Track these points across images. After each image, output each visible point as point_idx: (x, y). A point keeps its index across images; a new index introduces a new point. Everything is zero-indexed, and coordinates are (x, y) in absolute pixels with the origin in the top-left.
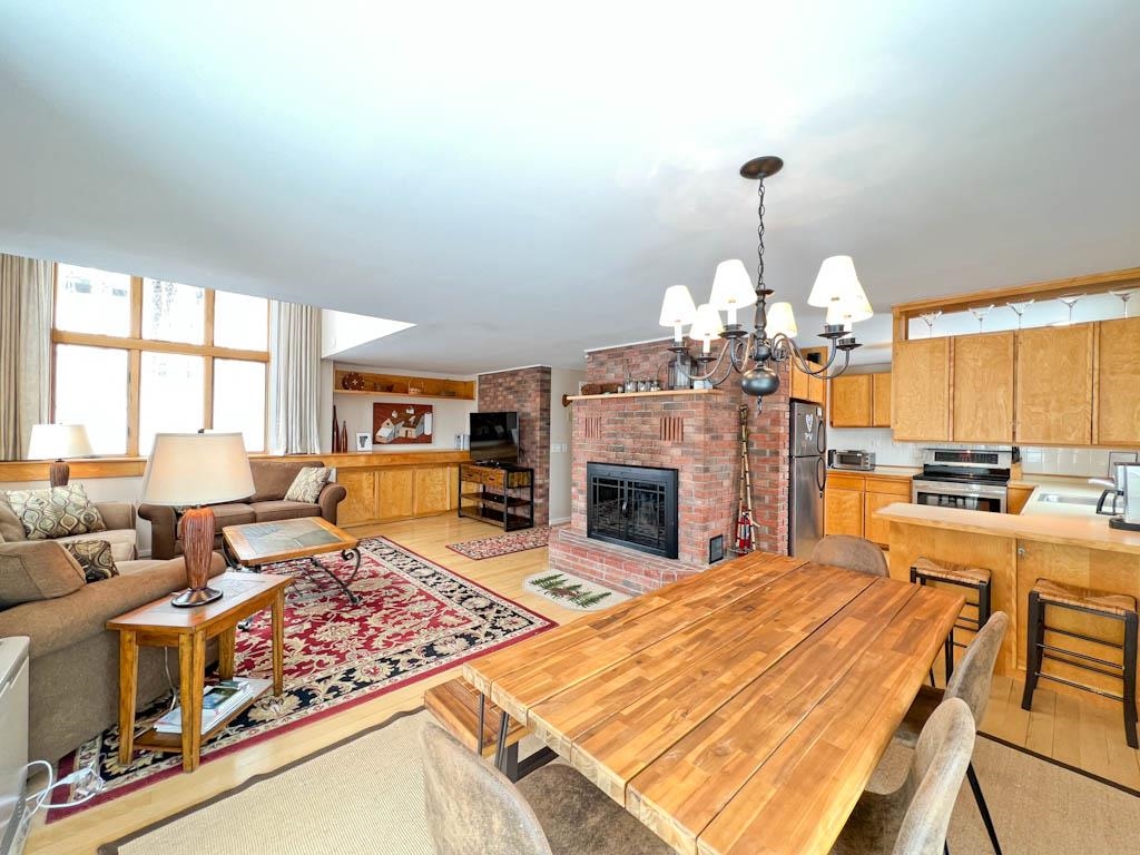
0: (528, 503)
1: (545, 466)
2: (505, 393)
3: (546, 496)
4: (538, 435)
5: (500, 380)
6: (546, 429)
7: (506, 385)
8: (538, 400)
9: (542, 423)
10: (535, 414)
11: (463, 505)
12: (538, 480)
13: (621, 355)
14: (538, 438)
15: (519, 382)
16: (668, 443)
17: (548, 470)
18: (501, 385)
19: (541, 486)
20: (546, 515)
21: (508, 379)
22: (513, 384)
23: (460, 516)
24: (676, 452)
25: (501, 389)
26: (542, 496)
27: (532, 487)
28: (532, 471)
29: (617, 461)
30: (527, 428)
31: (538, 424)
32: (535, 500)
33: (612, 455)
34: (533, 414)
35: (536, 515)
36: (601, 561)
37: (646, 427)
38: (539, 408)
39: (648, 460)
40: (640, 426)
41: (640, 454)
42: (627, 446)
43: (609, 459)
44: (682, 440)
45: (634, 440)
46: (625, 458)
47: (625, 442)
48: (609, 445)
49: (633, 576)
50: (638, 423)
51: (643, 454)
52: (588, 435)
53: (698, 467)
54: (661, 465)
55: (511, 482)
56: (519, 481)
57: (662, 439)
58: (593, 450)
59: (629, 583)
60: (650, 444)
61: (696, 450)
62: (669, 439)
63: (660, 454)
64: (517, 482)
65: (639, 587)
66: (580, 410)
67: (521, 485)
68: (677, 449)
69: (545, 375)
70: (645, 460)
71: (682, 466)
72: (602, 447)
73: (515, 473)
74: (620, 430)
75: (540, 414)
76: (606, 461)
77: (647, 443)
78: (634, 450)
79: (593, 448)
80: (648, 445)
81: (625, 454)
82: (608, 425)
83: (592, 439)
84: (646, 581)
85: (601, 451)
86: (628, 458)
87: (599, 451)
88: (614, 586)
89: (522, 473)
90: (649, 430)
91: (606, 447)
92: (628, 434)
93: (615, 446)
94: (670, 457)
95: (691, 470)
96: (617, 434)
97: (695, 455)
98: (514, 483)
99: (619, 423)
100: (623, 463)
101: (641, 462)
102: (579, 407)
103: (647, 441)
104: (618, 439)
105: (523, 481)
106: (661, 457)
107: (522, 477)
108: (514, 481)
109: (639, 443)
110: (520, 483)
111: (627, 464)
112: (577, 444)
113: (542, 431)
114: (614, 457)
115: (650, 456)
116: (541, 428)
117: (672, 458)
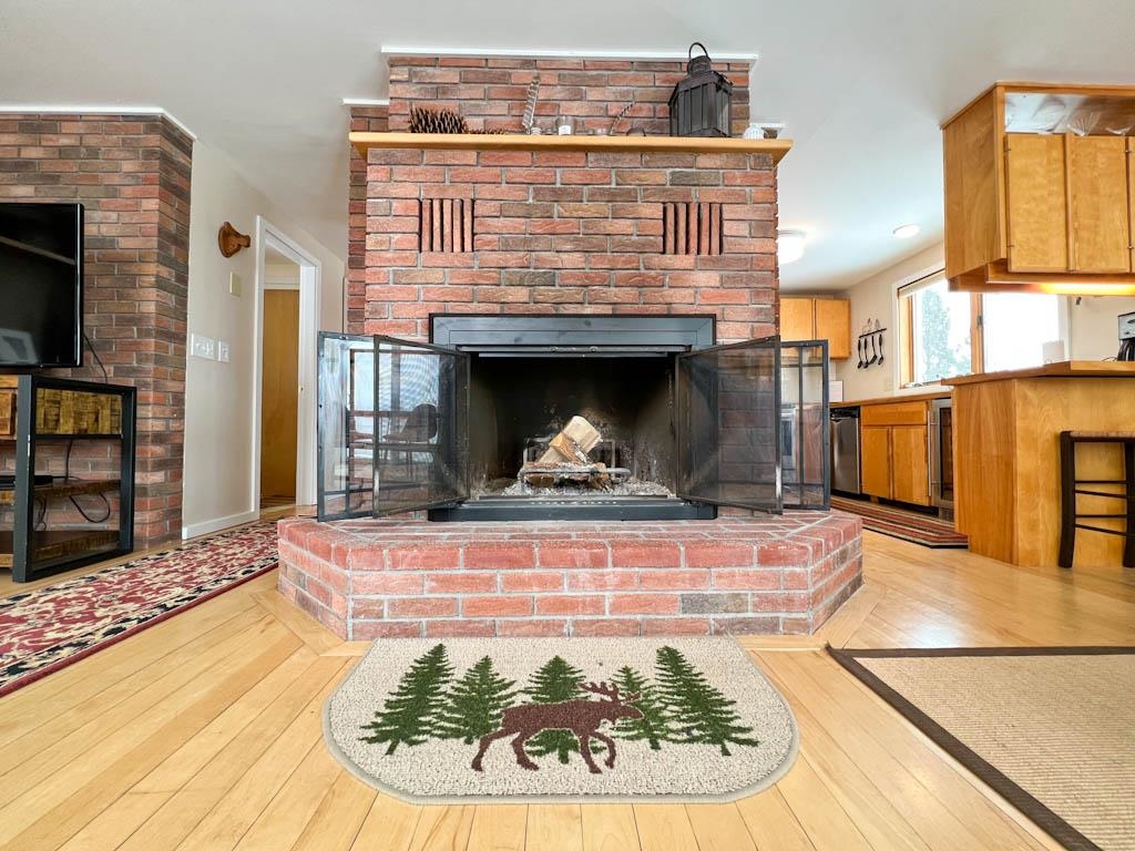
0: (113, 485)
1: (172, 386)
3: (173, 464)
4: (149, 303)
6: (177, 285)
8: (154, 204)
9: (165, 272)
12: (150, 419)
13: (503, 78)
14: (151, 308)
16: (683, 261)
17: (179, 400)
19: (159, 438)
20: (175, 515)
24: (707, 279)
26: (160, 465)
27: (127, 441)
28: (128, 394)
29: (534, 308)
31: (152, 268)
32: (140, 478)
33: (521, 294)
34: (126, 243)
35: (144, 519)
36: (598, 563)
37: (623, 225)
38: (159, 229)
39: (631, 301)
40: (604, 223)
41: (605, 289)
42: (563, 271)
43: (505, 306)
44: (721, 251)
45: (587, 254)
46: (559, 300)
47: (556, 262)
48: (503, 271)
49: (720, 576)
50: (596, 215)
51: (612, 289)
52: (425, 246)
53: (762, 309)
54: (669, 309)
55: (45, 419)
56: (81, 419)
57: (668, 252)
58: (447, 285)
59: (705, 598)
60: (634, 265)
61: (755, 274)
62: (687, 252)
63: (663, 286)
64: (72, 420)
65: (738, 601)
66: (395, 177)
67: (90, 432)
68: (708, 273)
69: (170, 148)
70: (620, 300)
71: (723, 309)
72: (480, 276)
73: (64, 393)
74: (539, 231)
75: (161, 246)
76: (497, 309)
77: (625, 262)
78: (587, 278)
79: (448, 281)
80: (629, 266)
81: (559, 291)
82: (502, 219)
83: (442, 255)
84: (762, 579)
85: (476, 287)
86: (568, 300)
87: (471, 287)
88: (649, 623)
89: (91, 394)
90: (630, 231)
91: (494, 275)
92: (567, 240)
93: (526, 270)
94: (691, 291)
95: (746, 316)
96: (531, 240)
97: (755, 285)
98: (58, 421)
99: (539, 215)
100: (554, 312)
101: (611, 307)
102: (391, 170)
103: (624, 259)
104: (533, 254)
105: (97, 420)
106: (667, 291)
107: (90, 407)
108: (58, 415)
109: (600, 262)
110: (85, 426)
111: (565, 312)
112: (385, 269)
113: (163, 293)
114: (521, 300)
115: (635, 291)
116: (161, 284)
117: (696, 292)
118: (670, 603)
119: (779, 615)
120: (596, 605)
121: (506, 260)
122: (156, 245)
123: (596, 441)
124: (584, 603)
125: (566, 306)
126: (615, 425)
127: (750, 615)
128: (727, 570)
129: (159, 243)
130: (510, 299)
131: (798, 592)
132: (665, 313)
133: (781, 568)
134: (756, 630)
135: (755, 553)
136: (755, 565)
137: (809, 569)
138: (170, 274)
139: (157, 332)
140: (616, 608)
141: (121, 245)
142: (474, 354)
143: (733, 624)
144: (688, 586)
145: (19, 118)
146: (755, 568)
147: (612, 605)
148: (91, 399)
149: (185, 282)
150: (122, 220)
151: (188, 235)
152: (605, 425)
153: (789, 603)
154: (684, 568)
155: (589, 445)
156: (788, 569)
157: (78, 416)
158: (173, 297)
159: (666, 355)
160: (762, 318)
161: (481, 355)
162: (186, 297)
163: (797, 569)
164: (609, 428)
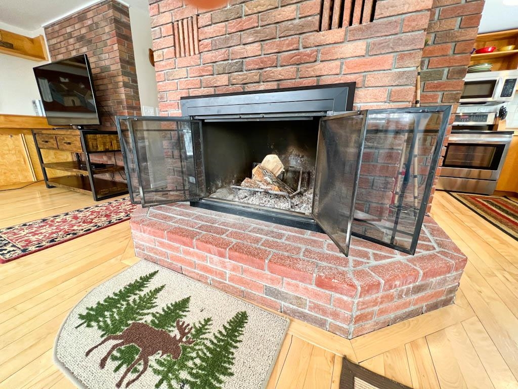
2: (77, 46)
4: (123, 93)
5: (69, 30)
6: (133, 84)
7: (76, 34)
8: (116, 47)
9: (126, 79)
10: (116, 67)
11: (49, 176)
14: (123, 97)
15: (90, 28)
18: (70, 35)
21: (77, 26)
22: (83, 31)
23: (49, 187)
24: (355, 48)
25: (72, 41)
29: (231, 89)
30: (110, 86)
31: (121, 78)
33: (223, 80)
34: (113, 68)
36: (222, 255)
38: (120, 59)
39: (290, 77)
40: (275, 12)
41: (275, 69)
42: (247, 60)
43: (216, 89)
44: (372, 19)
45: (262, 43)
46: (244, 82)
47: (243, 53)
48: (214, 64)
49: (289, 284)
50: (269, 7)
51: (279, 69)
52: (178, 55)
53: (404, 72)
54: (318, 81)
55: (93, 146)
56: (106, 145)
57: (322, 29)
58: (189, 78)
59: (279, 292)
60: (295, 46)
61: (403, 36)
62: (340, 25)
63: (315, 61)
64: (102, 146)
65: (299, 301)
66: (162, 10)
67: (110, 150)
68: (355, 43)
69: (119, 15)
70: (283, 77)
71: (364, 77)
72: (203, 70)
73: (97, 135)
74: (233, 31)
75: (122, 67)
76: (211, 91)
77: (288, 45)
78: (262, 62)
79: (189, 76)
80: (291, 48)
81: (245, 75)
82: (213, 25)
83: (185, 59)
84: (316, 295)
85: (201, 78)
86: (250, 81)
87: (199, 78)
88: (247, 293)
89: (107, 135)
90: (292, 16)
91: (210, 68)
92: (249, 35)
93: (226, 62)
94: (338, 63)
95: (386, 81)
96: (228, 39)
97: (401, 48)
98: (97, 146)
99: (233, 17)
100: (242, 91)
101: (276, 83)
102: (158, 5)
103: (287, 42)
104: (230, 49)
105: (112, 145)
106: (319, 65)
107: (108, 140)
108: (97, 144)
109: (271, 48)
110: (108, 148)
111: (249, 90)
112: (163, 72)
113: (127, 89)
114: (224, 84)
115: (294, 68)
116: (126, 85)
117: (342, 64)
118: (258, 288)
119: (327, 319)
120: (222, 275)
121: (215, 57)
122: (120, 67)
123: (281, 171)
124: (216, 272)
125: (249, 85)
126: (308, 156)
127: (306, 311)
128: (294, 282)
129: (121, 65)
130: (219, 84)
131: (343, 311)
132: (315, 84)
133: (333, 293)
134: (310, 321)
135: (314, 279)
136: (314, 285)
137: (356, 301)
138: (129, 79)
139: (127, 108)
140: (231, 279)
141: (112, 69)
142: (203, 120)
143: (296, 313)
144: (270, 283)
145: (77, 15)
146: (314, 287)
147: (229, 278)
148: (108, 137)
149: (136, 82)
150: (111, 57)
151: (134, 60)
152: (302, 157)
153: (335, 315)
154: (267, 272)
155: (277, 172)
156: (338, 296)
157: (104, 144)
158: (132, 90)
159: (312, 119)
160: (403, 81)
161: (206, 121)
162: (138, 89)
163: (345, 298)
164: (305, 158)
